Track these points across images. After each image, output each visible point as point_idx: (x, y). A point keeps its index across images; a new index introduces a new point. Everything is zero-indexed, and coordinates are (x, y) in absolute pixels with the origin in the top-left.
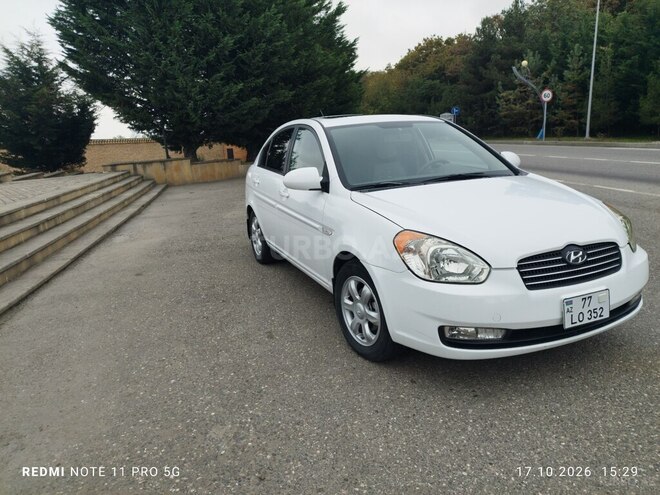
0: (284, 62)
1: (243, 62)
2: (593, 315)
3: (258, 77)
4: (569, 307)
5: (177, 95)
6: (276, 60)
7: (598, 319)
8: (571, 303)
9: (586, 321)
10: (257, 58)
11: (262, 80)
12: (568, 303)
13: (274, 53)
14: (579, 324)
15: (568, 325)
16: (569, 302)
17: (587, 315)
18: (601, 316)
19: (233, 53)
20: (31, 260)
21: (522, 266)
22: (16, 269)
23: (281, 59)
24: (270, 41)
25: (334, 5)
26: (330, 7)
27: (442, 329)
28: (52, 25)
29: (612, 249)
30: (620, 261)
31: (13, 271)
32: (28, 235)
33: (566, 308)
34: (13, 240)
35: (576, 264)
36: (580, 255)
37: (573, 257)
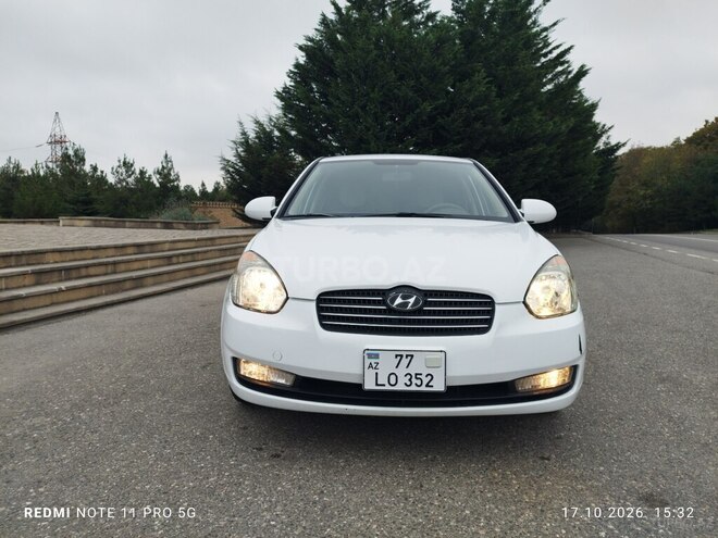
0: (490, 127)
1: (442, 127)
2: (414, 380)
3: (456, 143)
4: (373, 361)
6: (478, 125)
7: (423, 388)
8: (377, 356)
9: (401, 387)
10: (456, 124)
12: (370, 356)
14: (388, 387)
15: (369, 385)
16: (373, 354)
17: (403, 380)
18: (427, 385)
19: (432, 118)
20: (139, 282)
21: (325, 301)
22: (118, 285)
23: (484, 124)
24: (473, 106)
25: (575, 68)
26: (570, 72)
27: (236, 362)
28: (278, 97)
29: (480, 304)
30: (490, 322)
31: (111, 287)
32: (155, 263)
33: (368, 361)
34: (136, 265)
35: (401, 310)
36: (412, 300)
37: (399, 301)
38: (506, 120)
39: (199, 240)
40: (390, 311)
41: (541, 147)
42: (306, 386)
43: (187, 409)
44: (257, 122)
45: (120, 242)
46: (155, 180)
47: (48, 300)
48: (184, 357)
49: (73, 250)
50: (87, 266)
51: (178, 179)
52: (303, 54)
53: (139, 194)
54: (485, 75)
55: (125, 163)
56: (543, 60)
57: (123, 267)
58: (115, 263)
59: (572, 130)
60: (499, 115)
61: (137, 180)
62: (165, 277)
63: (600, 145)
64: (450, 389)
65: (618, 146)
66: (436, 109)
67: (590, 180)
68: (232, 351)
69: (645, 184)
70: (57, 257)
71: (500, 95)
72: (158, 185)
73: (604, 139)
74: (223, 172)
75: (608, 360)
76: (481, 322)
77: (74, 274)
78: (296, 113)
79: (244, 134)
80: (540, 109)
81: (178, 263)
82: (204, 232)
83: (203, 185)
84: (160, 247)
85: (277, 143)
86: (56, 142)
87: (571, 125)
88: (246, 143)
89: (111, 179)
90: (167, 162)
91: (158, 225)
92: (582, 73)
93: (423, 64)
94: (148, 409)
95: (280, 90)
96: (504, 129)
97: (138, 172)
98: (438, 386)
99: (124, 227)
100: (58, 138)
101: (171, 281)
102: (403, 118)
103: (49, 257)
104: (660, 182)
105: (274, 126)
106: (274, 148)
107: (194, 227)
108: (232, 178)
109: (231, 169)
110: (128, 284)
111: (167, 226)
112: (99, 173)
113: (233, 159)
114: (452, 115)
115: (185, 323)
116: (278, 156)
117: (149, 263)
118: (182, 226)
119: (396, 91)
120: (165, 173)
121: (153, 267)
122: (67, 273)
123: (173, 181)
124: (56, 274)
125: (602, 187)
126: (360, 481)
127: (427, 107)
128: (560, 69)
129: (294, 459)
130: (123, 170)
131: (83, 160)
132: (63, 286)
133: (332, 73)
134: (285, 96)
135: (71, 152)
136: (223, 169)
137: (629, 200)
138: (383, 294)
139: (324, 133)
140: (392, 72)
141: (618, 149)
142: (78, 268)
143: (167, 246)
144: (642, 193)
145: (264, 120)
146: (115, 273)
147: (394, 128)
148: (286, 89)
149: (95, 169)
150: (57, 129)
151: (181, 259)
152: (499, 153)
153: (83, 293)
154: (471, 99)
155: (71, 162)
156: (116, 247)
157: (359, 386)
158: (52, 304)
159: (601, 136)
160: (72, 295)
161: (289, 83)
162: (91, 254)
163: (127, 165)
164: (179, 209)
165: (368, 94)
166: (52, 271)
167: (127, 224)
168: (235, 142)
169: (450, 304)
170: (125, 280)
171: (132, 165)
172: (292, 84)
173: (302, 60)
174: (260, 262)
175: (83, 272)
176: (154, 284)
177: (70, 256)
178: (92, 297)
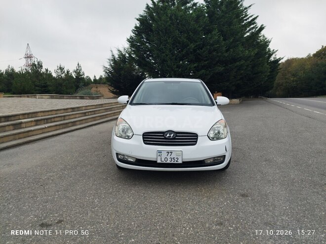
0: (220, 54)
1: (199, 54)
2: (173, 160)
3: (205, 61)
4: (160, 154)
5: (168, 69)
6: (214, 53)
7: (175, 162)
8: (161, 152)
9: (168, 162)
10: (205, 53)
11: (207, 62)
12: (159, 152)
13: (215, 50)
14: (165, 162)
15: (159, 161)
16: (160, 152)
17: (169, 160)
18: (177, 161)
19: (195, 50)
20: (74, 123)
21: (145, 135)
22: (66, 125)
23: (217, 53)
24: (212, 45)
25: (259, 26)
26: (257, 28)
27: (117, 154)
28: (128, 41)
29: (194, 136)
30: (196, 142)
31: (64, 126)
32: (80, 115)
33: (158, 154)
34: (73, 117)
35: (169, 138)
36: (172, 135)
37: (168, 135)
38: (227, 51)
39: (96, 105)
40: (166, 138)
41: (243, 62)
42: (139, 162)
43: (100, 170)
44: (119, 51)
45: (65, 107)
46: (74, 75)
47: (41, 131)
48: (96, 153)
49: (48, 111)
50: (54, 118)
51: (84, 74)
52: (139, 22)
53: (67, 81)
54: (217, 31)
55: (60, 68)
56: (245, 22)
57: (67, 117)
58: (64, 116)
59: (256, 54)
60: (224, 49)
61: (66, 75)
62: (84, 121)
63: (272, 59)
64: (184, 162)
65: (280, 59)
66: (196, 46)
67: (265, 76)
68: (116, 151)
69: (294, 75)
70: (42, 114)
71: (224, 40)
72: (75, 77)
73: (273, 56)
74: (104, 73)
75: (250, 153)
76: (194, 142)
77: (49, 121)
78: (136, 48)
79: (113, 56)
80: (243, 45)
81: (89, 115)
82: (98, 100)
83: (95, 77)
84: (81, 109)
85: (128, 59)
86: (28, 57)
87: (256, 52)
88: (114, 60)
89: (54, 75)
90: (79, 67)
91: (78, 97)
92: (262, 28)
93: (190, 27)
94: (87, 170)
95: (129, 38)
96: (226, 55)
97: (66, 72)
98: (180, 161)
99: (64, 99)
100: (29, 55)
101: (86, 123)
102: (182, 51)
103: (40, 114)
104: (300, 74)
105: (126, 52)
106: (126, 62)
107: (93, 98)
108: (108, 75)
109: (108, 71)
110: (70, 125)
111: (82, 98)
112: (49, 72)
113: (109, 67)
114: (203, 49)
115: (95, 140)
116: (128, 65)
117: (77, 116)
118: (88, 98)
119: (179, 39)
120: (78, 72)
121: (79, 117)
122: (47, 121)
123: (82, 75)
124: (43, 121)
125: (272, 77)
126: (156, 191)
127: (192, 46)
128: (252, 26)
129: (136, 185)
130: (60, 71)
131: (42, 66)
132: (47, 125)
133: (151, 30)
134: (131, 41)
135: (36, 63)
136: (104, 71)
137: (286, 82)
138: (163, 133)
139: (148, 56)
140: (177, 31)
141: (280, 60)
142: (51, 118)
143: (84, 108)
144: (292, 79)
145: (122, 50)
146: (64, 120)
147: (178, 55)
148: (131, 38)
149: (47, 70)
150: (28, 52)
151: (90, 113)
152: (224, 65)
153: (53, 128)
154: (211, 42)
155: (36, 67)
156: (64, 109)
157: (156, 162)
158: (43, 133)
159: (272, 55)
160: (50, 129)
161: (133, 35)
162: (55, 112)
163: (61, 69)
164: (86, 90)
165: (167, 40)
166: (41, 120)
167: (65, 97)
168: (109, 60)
169: (184, 136)
170: (69, 123)
171: (63, 69)
172: (134, 35)
173: (138, 25)
174: (124, 122)
175: (53, 120)
176: (80, 124)
177: (47, 113)
178: (57, 130)
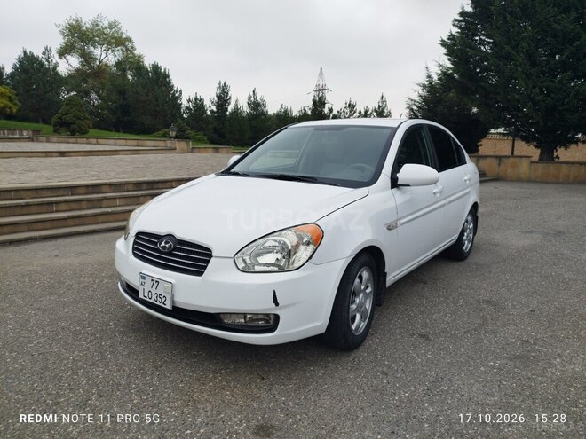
2: (159, 299)
8: (145, 278)
9: (153, 301)
12: (142, 278)
14: (148, 299)
15: (141, 295)
17: (154, 296)
18: (164, 304)
21: (138, 237)
33: (141, 281)
35: (162, 251)
36: (168, 245)
37: (163, 244)
40: (158, 250)
64: (174, 308)
74: (408, 111)
76: (201, 267)
79: (429, 77)
86: (319, 90)
88: (430, 85)
95: (446, 39)
98: (169, 305)
113: (418, 99)
130: (348, 110)
131: (324, 104)
134: (450, 44)
135: (317, 98)
136: (408, 108)
138: (158, 238)
150: (321, 81)
161: (455, 30)
163: (351, 106)
171: (354, 106)
